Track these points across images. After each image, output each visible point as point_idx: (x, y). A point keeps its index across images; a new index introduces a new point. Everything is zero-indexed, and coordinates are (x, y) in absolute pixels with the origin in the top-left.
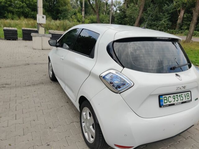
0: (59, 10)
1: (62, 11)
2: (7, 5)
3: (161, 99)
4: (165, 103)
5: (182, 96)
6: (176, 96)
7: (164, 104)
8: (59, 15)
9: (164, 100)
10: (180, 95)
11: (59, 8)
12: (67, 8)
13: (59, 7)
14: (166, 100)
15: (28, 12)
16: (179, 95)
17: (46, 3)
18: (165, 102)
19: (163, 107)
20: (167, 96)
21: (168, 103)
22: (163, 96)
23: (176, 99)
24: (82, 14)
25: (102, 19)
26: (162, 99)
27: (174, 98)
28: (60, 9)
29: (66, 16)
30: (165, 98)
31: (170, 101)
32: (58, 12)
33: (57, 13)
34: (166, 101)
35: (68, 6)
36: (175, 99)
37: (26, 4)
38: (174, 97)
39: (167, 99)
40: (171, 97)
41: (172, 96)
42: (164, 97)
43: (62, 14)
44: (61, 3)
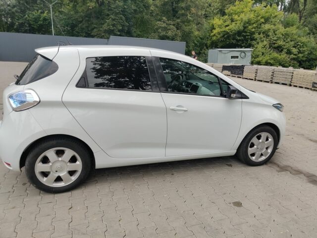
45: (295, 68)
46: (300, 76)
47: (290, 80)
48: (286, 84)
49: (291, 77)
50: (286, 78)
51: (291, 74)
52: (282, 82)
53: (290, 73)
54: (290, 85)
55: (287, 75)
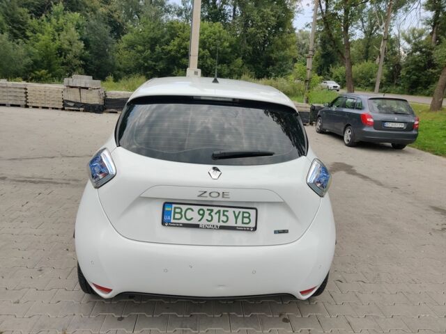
0: (270, 58)
1: (276, 60)
2: (179, 55)
3: (167, 209)
4: (174, 219)
5: (225, 213)
6: (208, 210)
7: (172, 221)
8: (271, 68)
9: (175, 213)
10: (219, 212)
11: (271, 55)
12: (288, 54)
13: (272, 52)
14: (180, 213)
15: (211, 66)
16: (216, 209)
17: (248, 47)
18: (176, 217)
19: (169, 226)
20: (184, 208)
21: (183, 221)
22: (174, 206)
23: (207, 216)
24: (306, 65)
25: (368, 72)
26: (170, 209)
27: (200, 215)
28: (273, 56)
29: (284, 71)
30: (178, 210)
31: (188, 217)
32: (270, 62)
33: (267, 65)
34: (178, 216)
35: (290, 49)
36: (203, 215)
37: (210, 52)
38: (201, 212)
39: (183, 213)
40: (192, 210)
41: (196, 208)
42: (175, 208)
43: (275, 65)
44: (277, 44)
45: (28, 82)
46: (39, 93)
47: (25, 99)
48: (19, 106)
49: (25, 95)
50: (16, 96)
51: (24, 91)
52: (11, 103)
53: (21, 88)
54: (27, 106)
55: (16, 92)
